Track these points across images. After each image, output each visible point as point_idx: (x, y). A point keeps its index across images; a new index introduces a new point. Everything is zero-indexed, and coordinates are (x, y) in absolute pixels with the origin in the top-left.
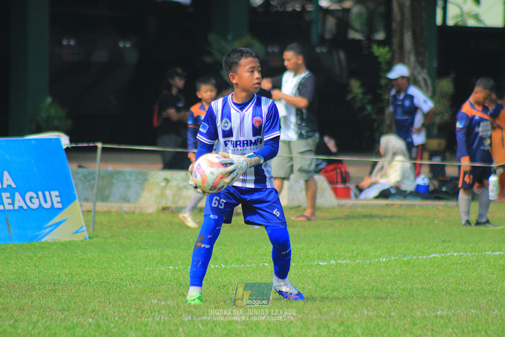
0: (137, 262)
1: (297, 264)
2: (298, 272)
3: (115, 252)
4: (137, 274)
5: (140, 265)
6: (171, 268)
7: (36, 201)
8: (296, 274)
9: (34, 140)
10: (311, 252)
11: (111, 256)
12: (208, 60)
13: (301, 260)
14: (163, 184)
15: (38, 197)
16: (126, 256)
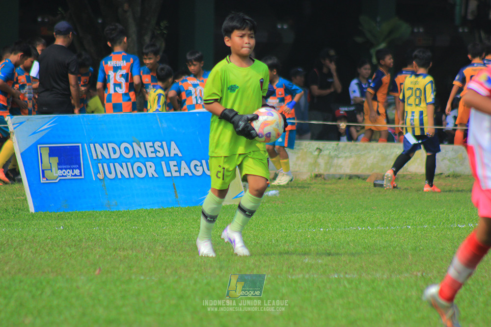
0: (291, 224)
1: (438, 226)
2: (439, 234)
3: (271, 215)
4: (290, 236)
5: (294, 227)
6: (322, 230)
7: (199, 168)
8: (437, 236)
9: (199, 113)
10: (451, 216)
11: (267, 219)
12: (359, 40)
13: (442, 223)
14: (316, 153)
15: (202, 165)
16: (281, 219)
